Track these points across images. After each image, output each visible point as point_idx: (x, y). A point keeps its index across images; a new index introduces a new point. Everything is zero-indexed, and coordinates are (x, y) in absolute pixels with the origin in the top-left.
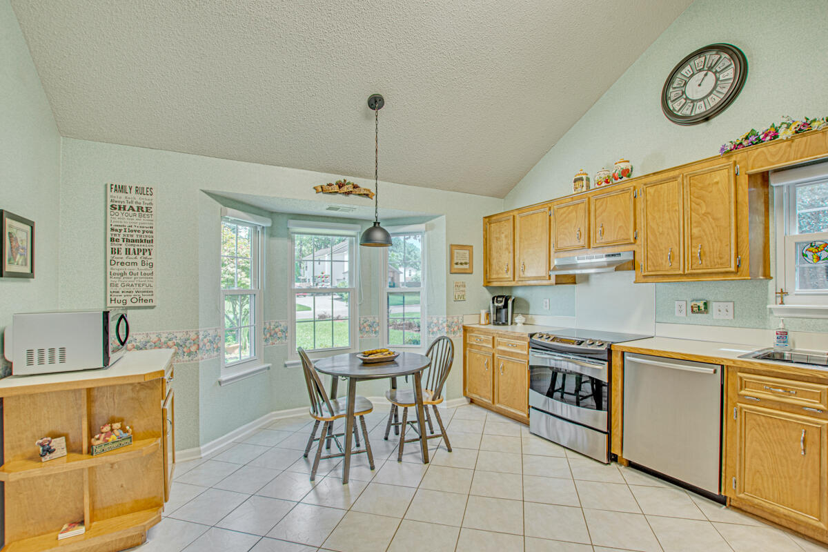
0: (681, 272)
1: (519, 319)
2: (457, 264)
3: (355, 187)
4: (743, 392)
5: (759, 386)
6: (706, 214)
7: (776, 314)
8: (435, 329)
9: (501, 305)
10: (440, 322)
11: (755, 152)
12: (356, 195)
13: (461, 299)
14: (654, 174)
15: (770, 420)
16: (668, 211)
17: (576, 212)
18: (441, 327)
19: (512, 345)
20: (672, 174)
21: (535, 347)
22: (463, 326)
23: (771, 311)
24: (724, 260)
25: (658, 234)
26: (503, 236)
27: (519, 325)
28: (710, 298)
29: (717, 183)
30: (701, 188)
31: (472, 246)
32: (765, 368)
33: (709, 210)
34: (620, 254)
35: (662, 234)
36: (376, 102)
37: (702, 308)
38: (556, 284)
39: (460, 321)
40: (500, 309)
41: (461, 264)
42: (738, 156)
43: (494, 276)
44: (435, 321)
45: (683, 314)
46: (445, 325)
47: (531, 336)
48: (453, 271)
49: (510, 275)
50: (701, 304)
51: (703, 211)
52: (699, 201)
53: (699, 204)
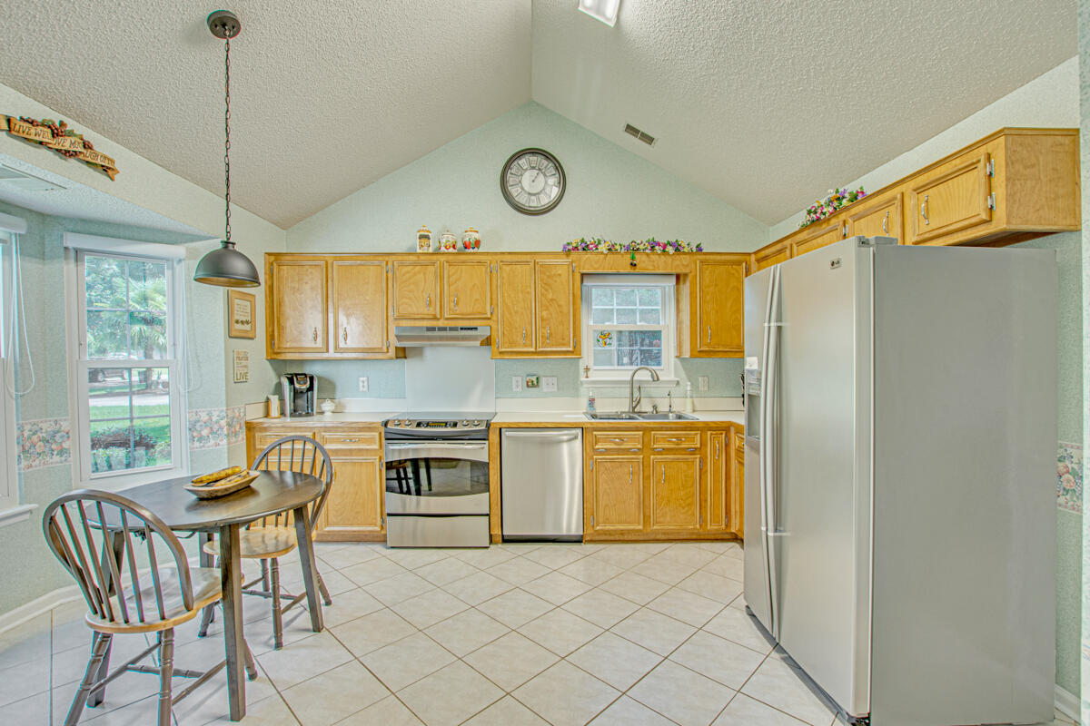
0: (533, 350)
1: (328, 406)
2: (237, 322)
3: (87, 146)
4: (597, 447)
5: (607, 440)
6: (552, 300)
7: (585, 386)
8: (205, 432)
9: (304, 387)
10: (214, 419)
11: (586, 256)
12: (80, 160)
13: (241, 379)
14: (510, 253)
15: (613, 464)
16: (522, 292)
17: (425, 274)
18: (216, 427)
19: (351, 440)
20: (524, 258)
21: (392, 437)
22: (247, 423)
23: (582, 383)
24: (564, 342)
25: (513, 312)
26: (307, 287)
27: (328, 414)
28: (540, 373)
29: (560, 275)
30: (549, 277)
31: (254, 296)
32: (611, 425)
33: (555, 297)
34: (476, 328)
35: (516, 312)
36: (223, 25)
37: (533, 384)
38: (397, 358)
39: (242, 415)
40: (302, 392)
41: (242, 322)
42: (574, 255)
43: (288, 345)
44: (204, 417)
45: (519, 389)
46: (223, 423)
47: (386, 424)
48: (234, 334)
49: (319, 343)
50: (534, 379)
51: (550, 296)
52: (547, 287)
53: (546, 290)
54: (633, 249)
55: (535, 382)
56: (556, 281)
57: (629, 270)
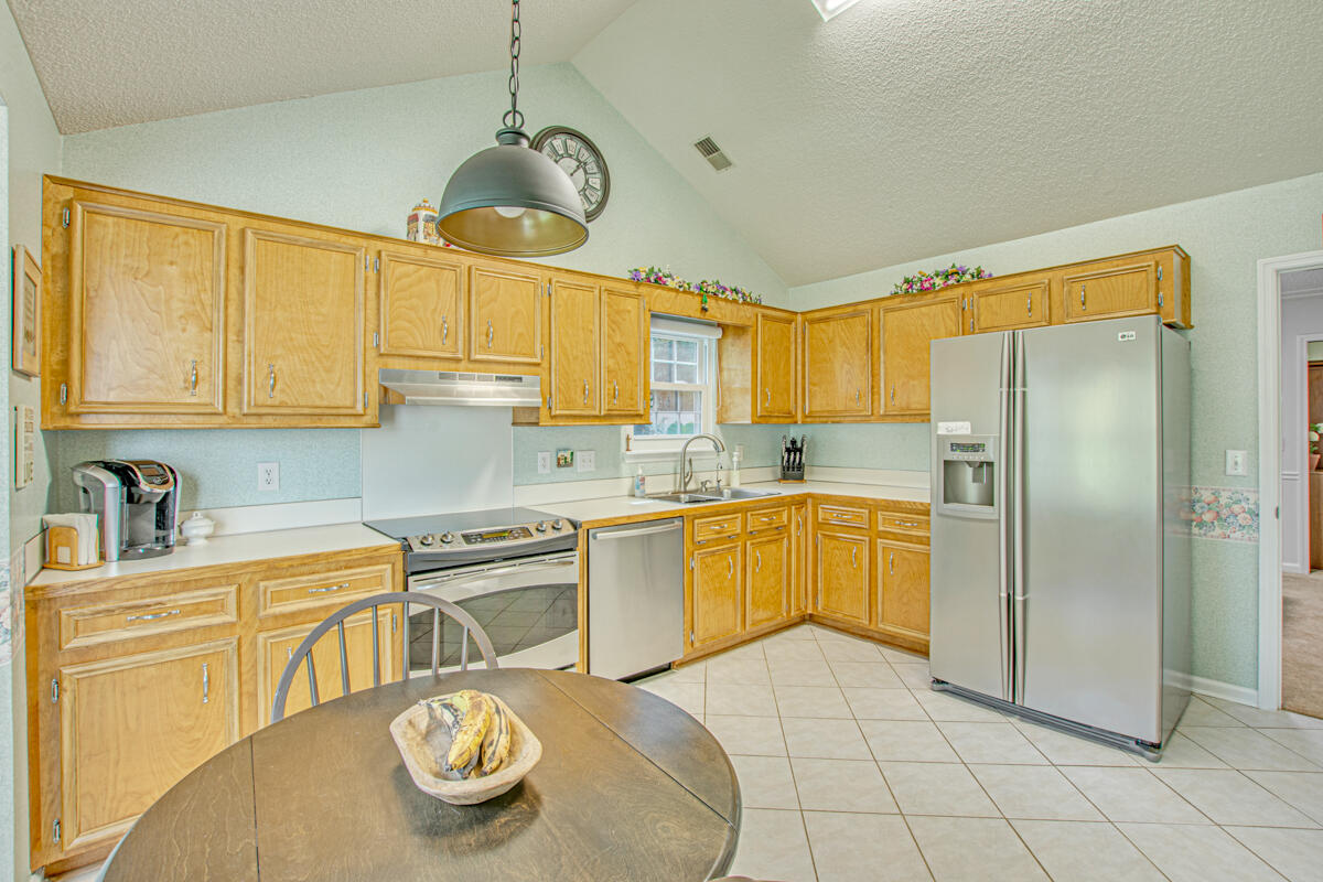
0: (597, 413)
2: (25, 335)
4: (698, 538)
6: (620, 345)
7: (626, 462)
14: (567, 271)
15: (713, 558)
16: (584, 329)
19: (329, 588)
20: (586, 281)
22: (28, 590)
23: (622, 458)
24: (633, 402)
25: (571, 357)
28: (578, 445)
29: (629, 310)
30: (616, 312)
33: (623, 341)
34: (520, 379)
35: (576, 358)
37: (564, 463)
39: (22, 571)
41: (28, 336)
42: (645, 288)
45: (548, 470)
50: (568, 454)
51: (618, 339)
52: (614, 326)
53: (614, 331)
54: (702, 291)
55: (569, 460)
56: (624, 320)
57: (697, 314)
